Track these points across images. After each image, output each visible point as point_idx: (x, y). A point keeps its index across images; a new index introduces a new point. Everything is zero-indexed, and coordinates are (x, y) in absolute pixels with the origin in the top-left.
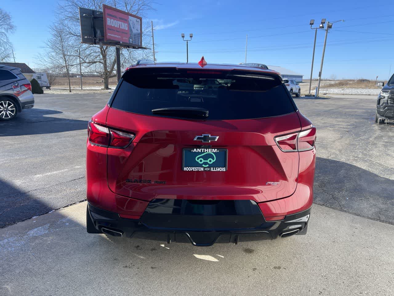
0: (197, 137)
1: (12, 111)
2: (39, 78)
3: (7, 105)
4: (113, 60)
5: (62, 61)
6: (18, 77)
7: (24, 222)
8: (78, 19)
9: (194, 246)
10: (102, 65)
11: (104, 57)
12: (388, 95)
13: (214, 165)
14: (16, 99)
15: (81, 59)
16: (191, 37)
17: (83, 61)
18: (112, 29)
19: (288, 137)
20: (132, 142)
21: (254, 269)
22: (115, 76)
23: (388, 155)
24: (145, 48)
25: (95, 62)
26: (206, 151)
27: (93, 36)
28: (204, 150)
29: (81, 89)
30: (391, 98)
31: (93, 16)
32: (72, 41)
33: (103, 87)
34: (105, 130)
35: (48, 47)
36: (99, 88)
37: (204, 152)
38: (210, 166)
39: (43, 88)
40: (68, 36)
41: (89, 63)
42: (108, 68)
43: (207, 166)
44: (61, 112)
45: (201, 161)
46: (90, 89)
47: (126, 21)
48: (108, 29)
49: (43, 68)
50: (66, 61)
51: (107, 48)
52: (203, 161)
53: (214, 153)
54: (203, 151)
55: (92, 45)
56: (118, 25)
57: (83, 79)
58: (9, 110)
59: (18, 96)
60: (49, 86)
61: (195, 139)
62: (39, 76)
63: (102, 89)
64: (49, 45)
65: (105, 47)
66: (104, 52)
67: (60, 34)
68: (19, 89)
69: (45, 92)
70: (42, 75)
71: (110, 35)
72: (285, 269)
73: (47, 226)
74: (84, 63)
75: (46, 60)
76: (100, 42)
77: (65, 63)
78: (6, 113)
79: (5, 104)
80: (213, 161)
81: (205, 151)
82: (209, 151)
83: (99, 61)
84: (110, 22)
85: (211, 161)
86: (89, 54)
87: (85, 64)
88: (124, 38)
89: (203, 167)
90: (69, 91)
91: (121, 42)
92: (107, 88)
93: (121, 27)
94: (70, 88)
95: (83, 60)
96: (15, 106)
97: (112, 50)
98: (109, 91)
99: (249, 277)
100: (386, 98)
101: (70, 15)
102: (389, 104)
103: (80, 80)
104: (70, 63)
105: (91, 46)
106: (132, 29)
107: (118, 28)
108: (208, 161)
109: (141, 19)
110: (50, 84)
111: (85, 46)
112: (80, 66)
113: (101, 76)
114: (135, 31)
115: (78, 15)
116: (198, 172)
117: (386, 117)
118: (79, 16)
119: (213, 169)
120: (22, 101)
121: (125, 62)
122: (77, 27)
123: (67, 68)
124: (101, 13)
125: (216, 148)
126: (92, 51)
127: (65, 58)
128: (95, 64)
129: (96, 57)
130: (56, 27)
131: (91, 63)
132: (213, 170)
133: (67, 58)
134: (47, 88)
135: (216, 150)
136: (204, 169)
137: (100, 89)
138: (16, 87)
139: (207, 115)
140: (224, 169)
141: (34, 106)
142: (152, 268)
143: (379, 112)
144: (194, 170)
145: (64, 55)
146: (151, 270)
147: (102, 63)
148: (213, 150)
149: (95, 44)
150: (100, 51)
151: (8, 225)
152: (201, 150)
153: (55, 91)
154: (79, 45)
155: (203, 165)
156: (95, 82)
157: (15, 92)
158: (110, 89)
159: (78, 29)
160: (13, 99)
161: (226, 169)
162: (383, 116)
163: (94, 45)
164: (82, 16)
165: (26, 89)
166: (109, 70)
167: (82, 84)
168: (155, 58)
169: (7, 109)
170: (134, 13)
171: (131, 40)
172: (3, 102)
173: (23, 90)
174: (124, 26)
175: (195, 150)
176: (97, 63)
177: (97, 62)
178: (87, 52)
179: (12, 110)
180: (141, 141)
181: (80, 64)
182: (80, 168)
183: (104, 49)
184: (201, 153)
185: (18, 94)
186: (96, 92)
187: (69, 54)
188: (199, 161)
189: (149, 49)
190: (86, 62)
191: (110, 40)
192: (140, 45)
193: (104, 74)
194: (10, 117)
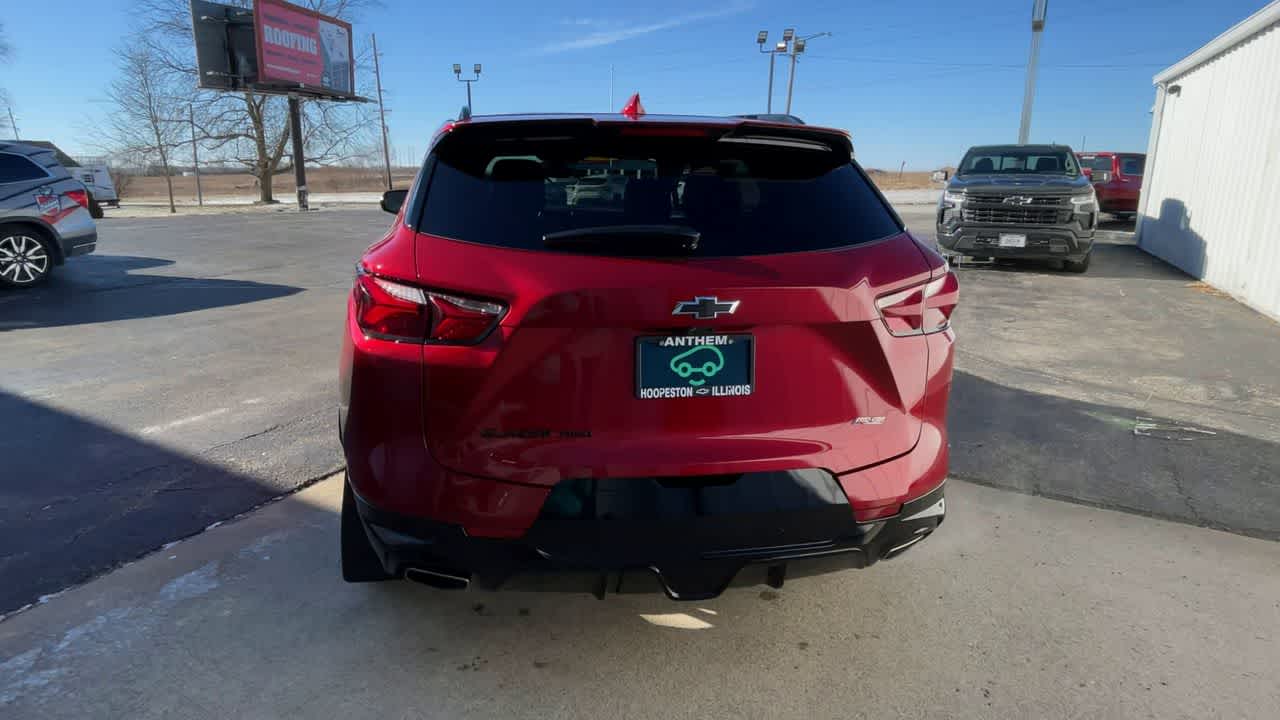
0: (682, 304)
1: (39, 263)
2: (88, 178)
3: (23, 248)
4: (282, 130)
5: (148, 136)
6: (49, 173)
7: (142, 562)
8: (186, 29)
9: (673, 602)
10: (253, 143)
11: (258, 122)
12: (960, 200)
13: (720, 380)
14: (47, 230)
15: (197, 130)
16: (478, 71)
17: (203, 134)
18: (279, 53)
19: (904, 298)
20: (498, 325)
21: (803, 646)
22: (286, 170)
23: (993, 336)
24: (364, 100)
25: (235, 136)
26: (700, 343)
27: (229, 70)
28: (693, 340)
29: (198, 203)
30: (969, 207)
31: (226, 21)
32: (172, 84)
33: (258, 198)
34: (414, 296)
35: (112, 99)
36: (249, 200)
37: (693, 346)
38: (710, 383)
39: (100, 204)
40: (161, 72)
41: (217, 138)
42: (268, 151)
43: (702, 382)
44: (172, 262)
45: (685, 370)
46: (220, 203)
47: (311, 32)
48: (269, 52)
49: (99, 154)
50: (159, 135)
51: (263, 101)
52: (691, 370)
53: (719, 346)
54: (690, 344)
55: (225, 94)
56: (293, 42)
57: (204, 179)
58: (31, 261)
59: (55, 222)
60: (115, 198)
61: (677, 311)
62: (87, 173)
63: (256, 203)
64: (113, 93)
65: (258, 98)
66: (258, 108)
67: (141, 66)
68: (54, 204)
69: (106, 213)
70: (97, 171)
71: (273, 68)
72: (877, 637)
73: (212, 568)
74: (205, 137)
75: (108, 134)
76: (249, 85)
77: (156, 139)
78: (22, 269)
79: (19, 245)
80: (716, 369)
81: (697, 344)
82: (707, 342)
83: (244, 132)
84: (272, 35)
85: (711, 369)
86: (219, 117)
87: (209, 142)
88: (308, 75)
89: (690, 386)
90: (169, 210)
91: (302, 85)
92: (268, 199)
93: (299, 48)
94: (172, 202)
95: (203, 130)
96: (45, 250)
97: (277, 107)
98: (274, 206)
99: (796, 668)
100: (958, 208)
101: (167, 19)
102: (966, 221)
103: (196, 183)
104: (171, 138)
105: (222, 95)
106: (329, 52)
107: (292, 51)
108: (703, 370)
109: (349, 27)
110: (119, 193)
111: (208, 94)
112: (195, 148)
113: (252, 172)
114: (334, 58)
115: (187, 20)
116: (679, 400)
117: (959, 250)
118: (190, 21)
119: (719, 392)
120: (64, 237)
121: (313, 135)
122: (184, 50)
123: (161, 152)
124: (249, 13)
125: (725, 334)
126: (226, 109)
127: (156, 128)
128: (235, 140)
129: (237, 124)
130: (128, 46)
131: (222, 137)
132: (717, 394)
133: (161, 126)
134: (109, 205)
135: (725, 337)
136: (694, 391)
137: (251, 202)
138: (45, 199)
139: (694, 246)
140: (745, 390)
141: (97, 248)
142: (539, 665)
143: (943, 241)
144: (667, 396)
145: (155, 120)
146: (535, 671)
147: (252, 137)
148: (718, 338)
149: (235, 90)
150: (246, 106)
151: (97, 573)
152: (687, 341)
153: (131, 209)
154: (190, 94)
155: (692, 382)
156: (233, 186)
157: (44, 213)
158: (277, 202)
159: (188, 52)
160: (38, 230)
161: (751, 389)
162: (951, 248)
163: (232, 93)
164: (197, 22)
165: (74, 203)
166: (272, 156)
167: (200, 191)
168: (386, 123)
169: (24, 257)
170: (331, 14)
171: (326, 79)
172: (12, 238)
173: (65, 206)
174: (308, 45)
175: (669, 341)
176: (240, 138)
177: (239, 135)
178: (215, 112)
179: (36, 260)
180: (524, 324)
181: (194, 141)
182: (260, 404)
183: (257, 102)
184: (687, 348)
185: (53, 217)
186: (241, 209)
187: (166, 116)
188: (678, 370)
189: (372, 101)
190: (211, 137)
191: (271, 79)
192: (349, 90)
193: (259, 165)
194: (33, 278)
